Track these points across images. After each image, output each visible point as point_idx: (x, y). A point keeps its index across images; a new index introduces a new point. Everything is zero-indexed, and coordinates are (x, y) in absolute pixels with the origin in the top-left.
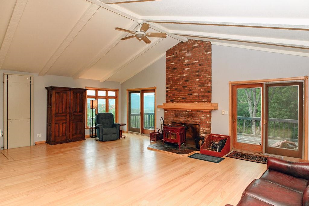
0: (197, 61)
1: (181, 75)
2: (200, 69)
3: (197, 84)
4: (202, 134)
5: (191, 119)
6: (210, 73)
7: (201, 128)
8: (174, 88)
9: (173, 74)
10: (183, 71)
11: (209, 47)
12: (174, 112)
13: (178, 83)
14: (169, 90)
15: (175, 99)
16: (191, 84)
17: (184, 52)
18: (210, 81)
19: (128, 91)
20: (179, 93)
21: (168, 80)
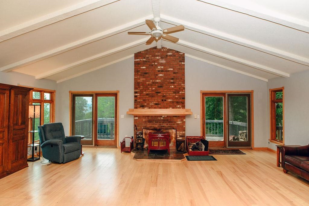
0: (172, 69)
1: (154, 81)
2: (174, 77)
3: (171, 90)
4: (179, 137)
5: (167, 124)
6: (184, 82)
7: (178, 132)
8: (144, 93)
9: (144, 79)
10: (155, 77)
11: (182, 58)
12: (147, 118)
13: (150, 89)
14: (138, 94)
15: (146, 104)
16: (165, 91)
17: (157, 58)
18: (184, 88)
19: (72, 93)
20: (151, 98)
21: (137, 85)
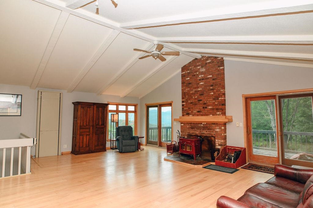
0: (211, 76)
1: (196, 90)
2: (213, 83)
3: (211, 97)
4: (217, 146)
5: (206, 131)
6: (224, 87)
7: (217, 140)
8: (189, 101)
9: (189, 89)
10: (197, 85)
11: (221, 62)
12: (190, 125)
13: (193, 97)
14: (185, 103)
15: (190, 112)
16: (206, 98)
17: (198, 67)
18: (224, 94)
19: (147, 105)
20: (194, 106)
21: (184, 94)
